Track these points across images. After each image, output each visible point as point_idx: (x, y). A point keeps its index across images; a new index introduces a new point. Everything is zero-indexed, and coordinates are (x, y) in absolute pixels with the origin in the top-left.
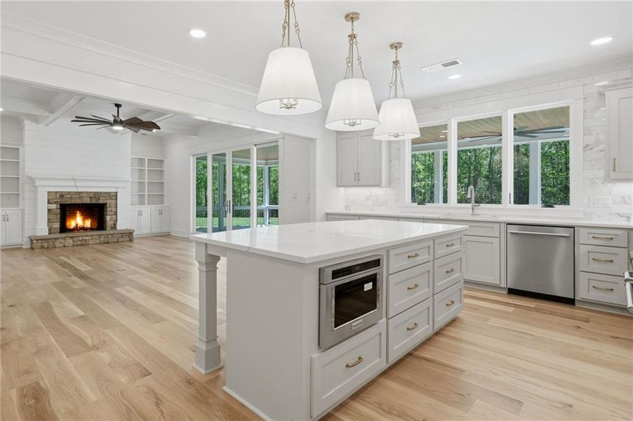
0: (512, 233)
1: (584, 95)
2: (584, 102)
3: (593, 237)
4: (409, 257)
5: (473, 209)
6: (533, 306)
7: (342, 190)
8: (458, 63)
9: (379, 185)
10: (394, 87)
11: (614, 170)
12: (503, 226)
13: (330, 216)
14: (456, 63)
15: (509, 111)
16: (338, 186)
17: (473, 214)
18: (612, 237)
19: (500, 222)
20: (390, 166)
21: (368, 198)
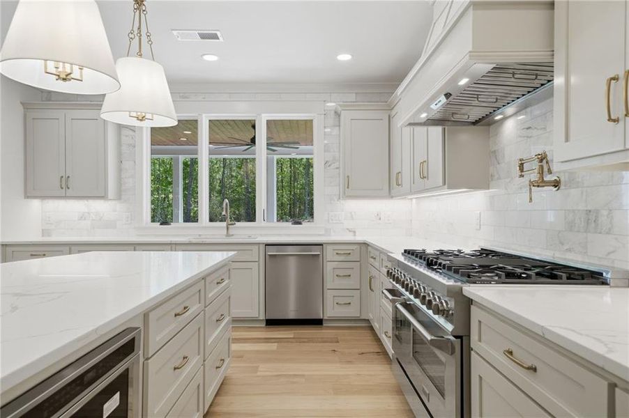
0: (270, 255)
1: (324, 110)
2: (325, 118)
3: (337, 254)
4: (176, 315)
5: (228, 228)
6: (292, 336)
7: (36, 204)
8: (218, 39)
9: (103, 197)
10: (137, 38)
11: (348, 187)
12: (262, 247)
13: (9, 250)
14: (215, 37)
15: (263, 115)
16: (27, 197)
17: (228, 235)
18: (349, 252)
19: (259, 243)
20: (120, 170)
21: (82, 217)
